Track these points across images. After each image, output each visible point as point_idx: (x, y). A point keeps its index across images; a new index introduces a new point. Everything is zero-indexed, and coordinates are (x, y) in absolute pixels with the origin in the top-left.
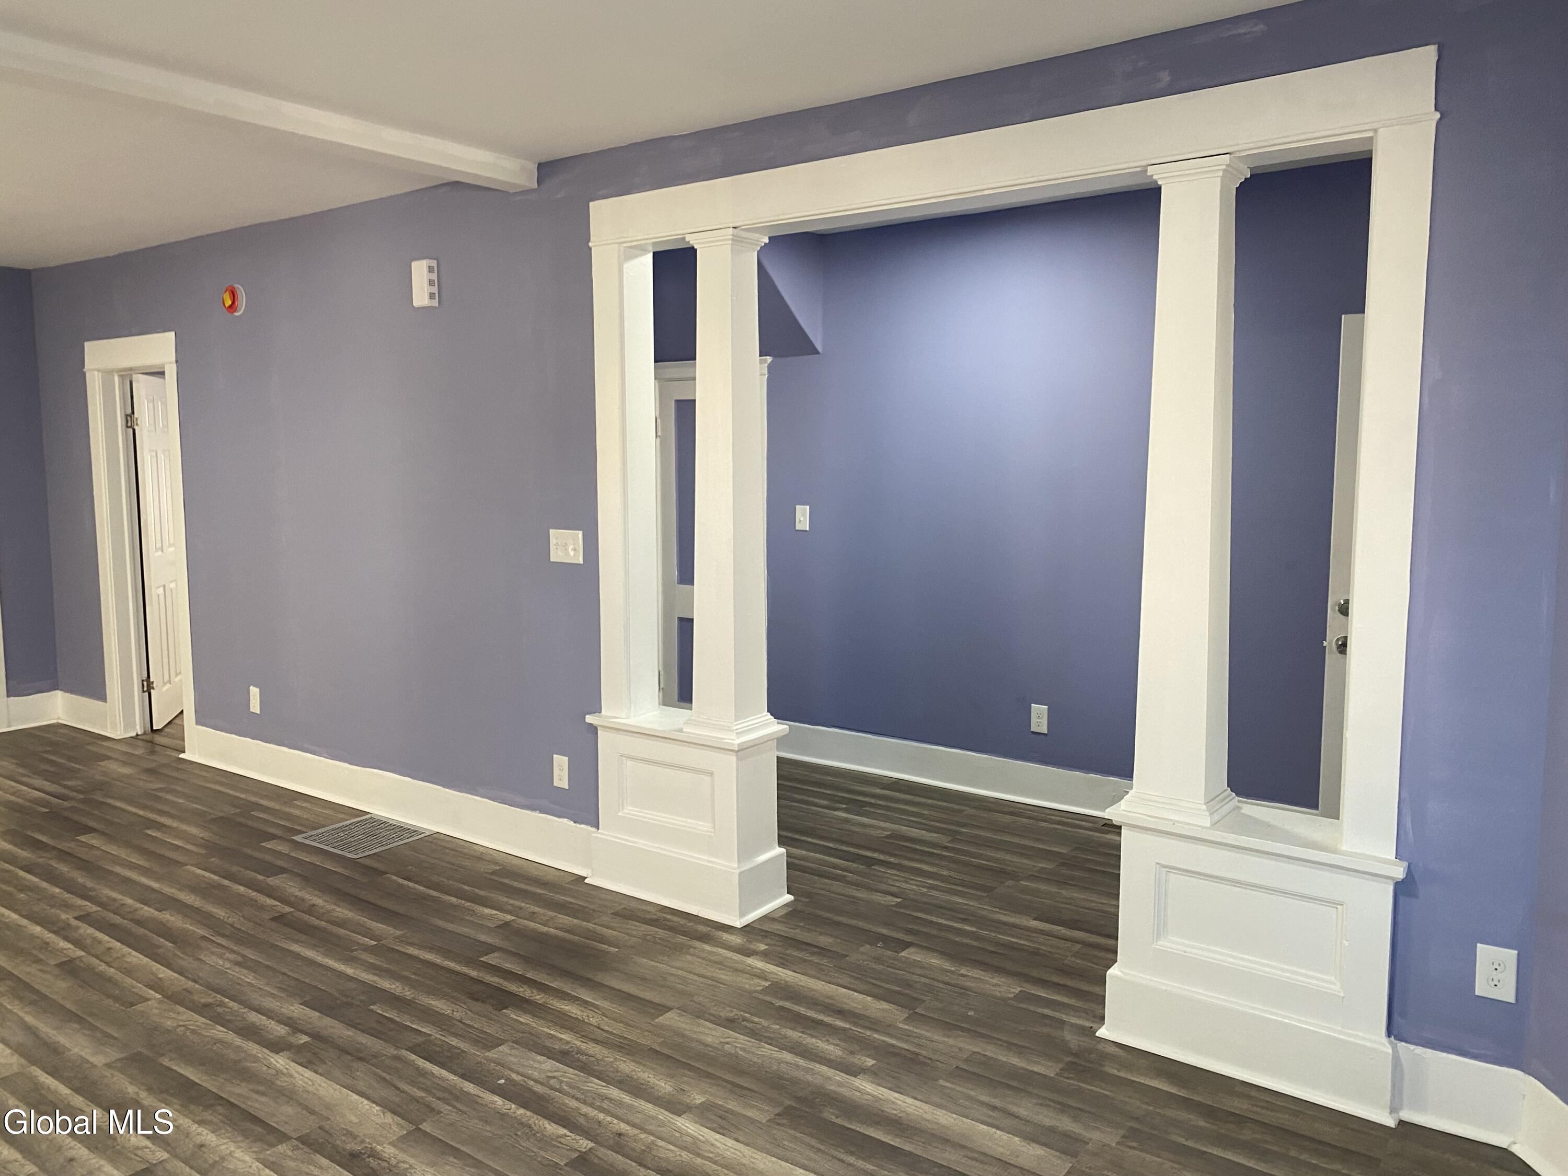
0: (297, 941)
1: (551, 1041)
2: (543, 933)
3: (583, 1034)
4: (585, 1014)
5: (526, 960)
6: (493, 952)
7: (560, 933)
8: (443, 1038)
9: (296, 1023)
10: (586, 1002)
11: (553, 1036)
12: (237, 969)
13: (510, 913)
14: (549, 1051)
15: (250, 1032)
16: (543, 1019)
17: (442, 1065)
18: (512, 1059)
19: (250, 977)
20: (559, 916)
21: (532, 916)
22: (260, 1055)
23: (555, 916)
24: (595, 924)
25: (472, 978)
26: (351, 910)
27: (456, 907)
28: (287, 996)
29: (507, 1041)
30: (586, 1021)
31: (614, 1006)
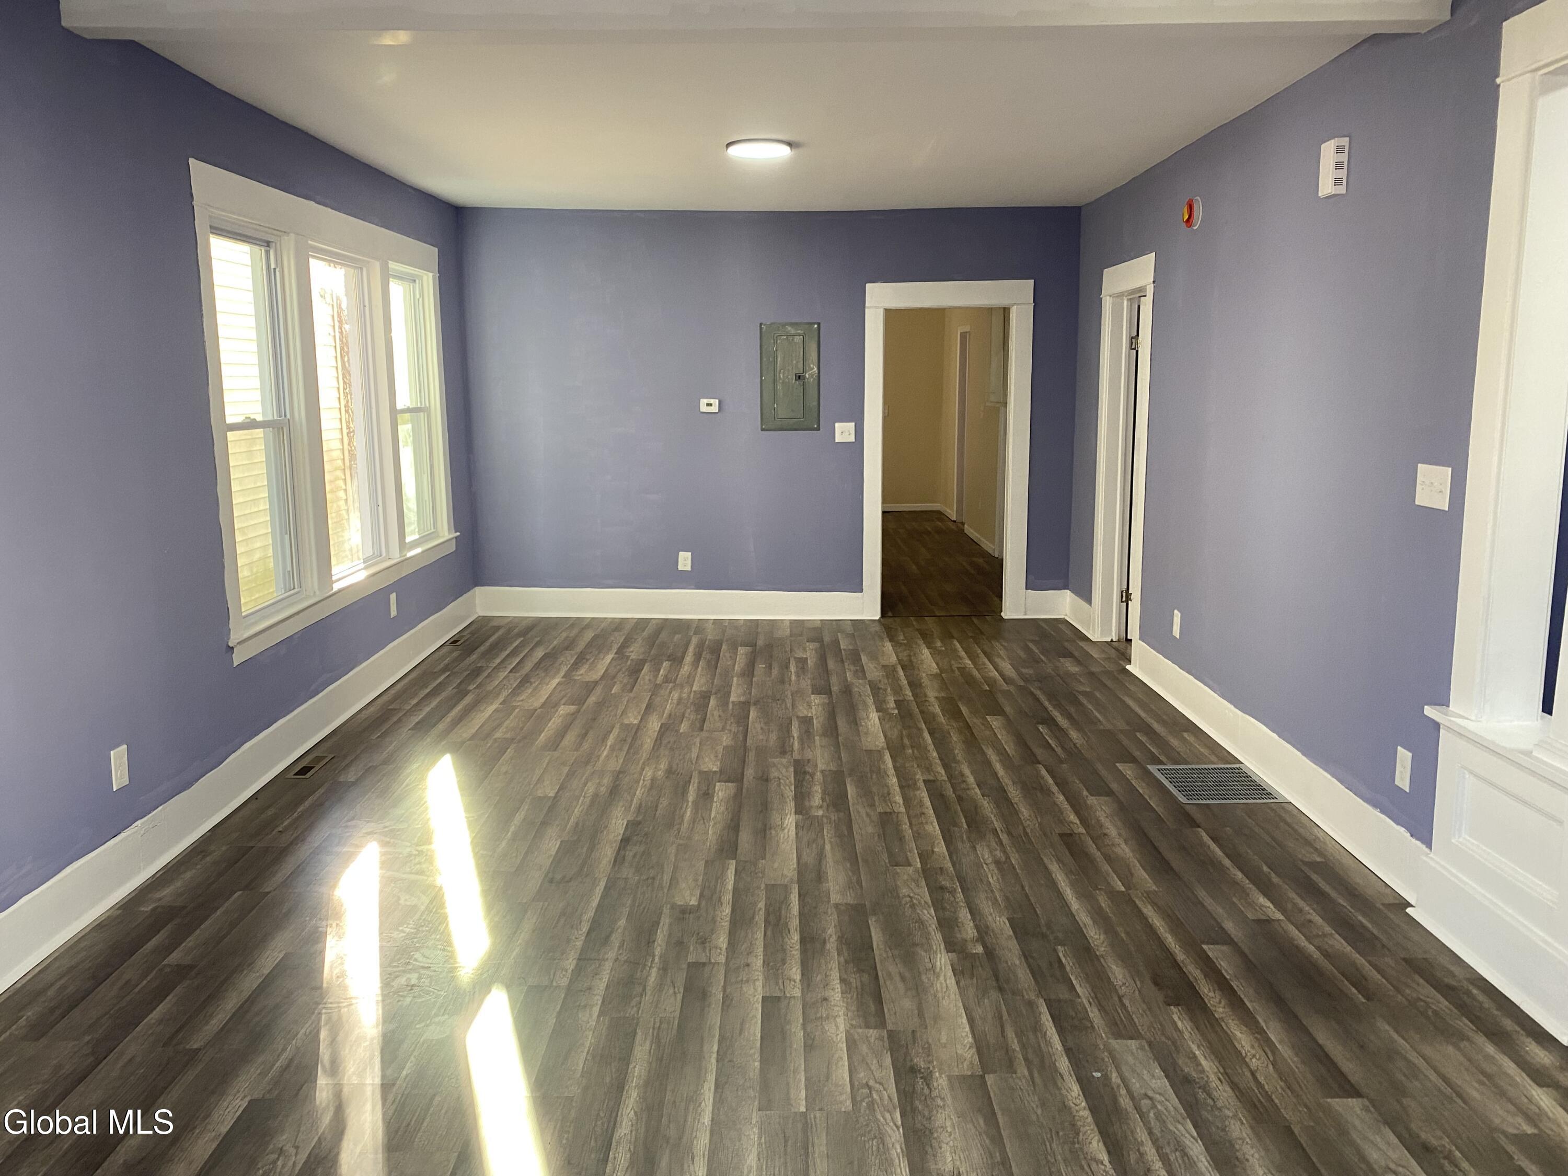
0: (1059, 861)
1: (1187, 1060)
2: (1297, 947)
3: (1229, 1071)
4: (1253, 1052)
5: (1249, 967)
6: (1224, 943)
7: (1316, 955)
8: (1087, 1005)
9: (986, 933)
10: (1268, 1040)
11: (1194, 1058)
12: (992, 867)
13: (1283, 910)
14: (1175, 1070)
15: (947, 925)
16: (1203, 1035)
17: (1061, 1031)
18: (1130, 1060)
19: (995, 878)
20: (1337, 936)
21: (1304, 926)
22: (934, 947)
23: (1331, 934)
24: (1369, 962)
25: (1175, 961)
26: (1133, 851)
27: (1235, 883)
28: (1006, 907)
29: (1143, 1038)
30: (1247, 1060)
31: (1295, 1059)
